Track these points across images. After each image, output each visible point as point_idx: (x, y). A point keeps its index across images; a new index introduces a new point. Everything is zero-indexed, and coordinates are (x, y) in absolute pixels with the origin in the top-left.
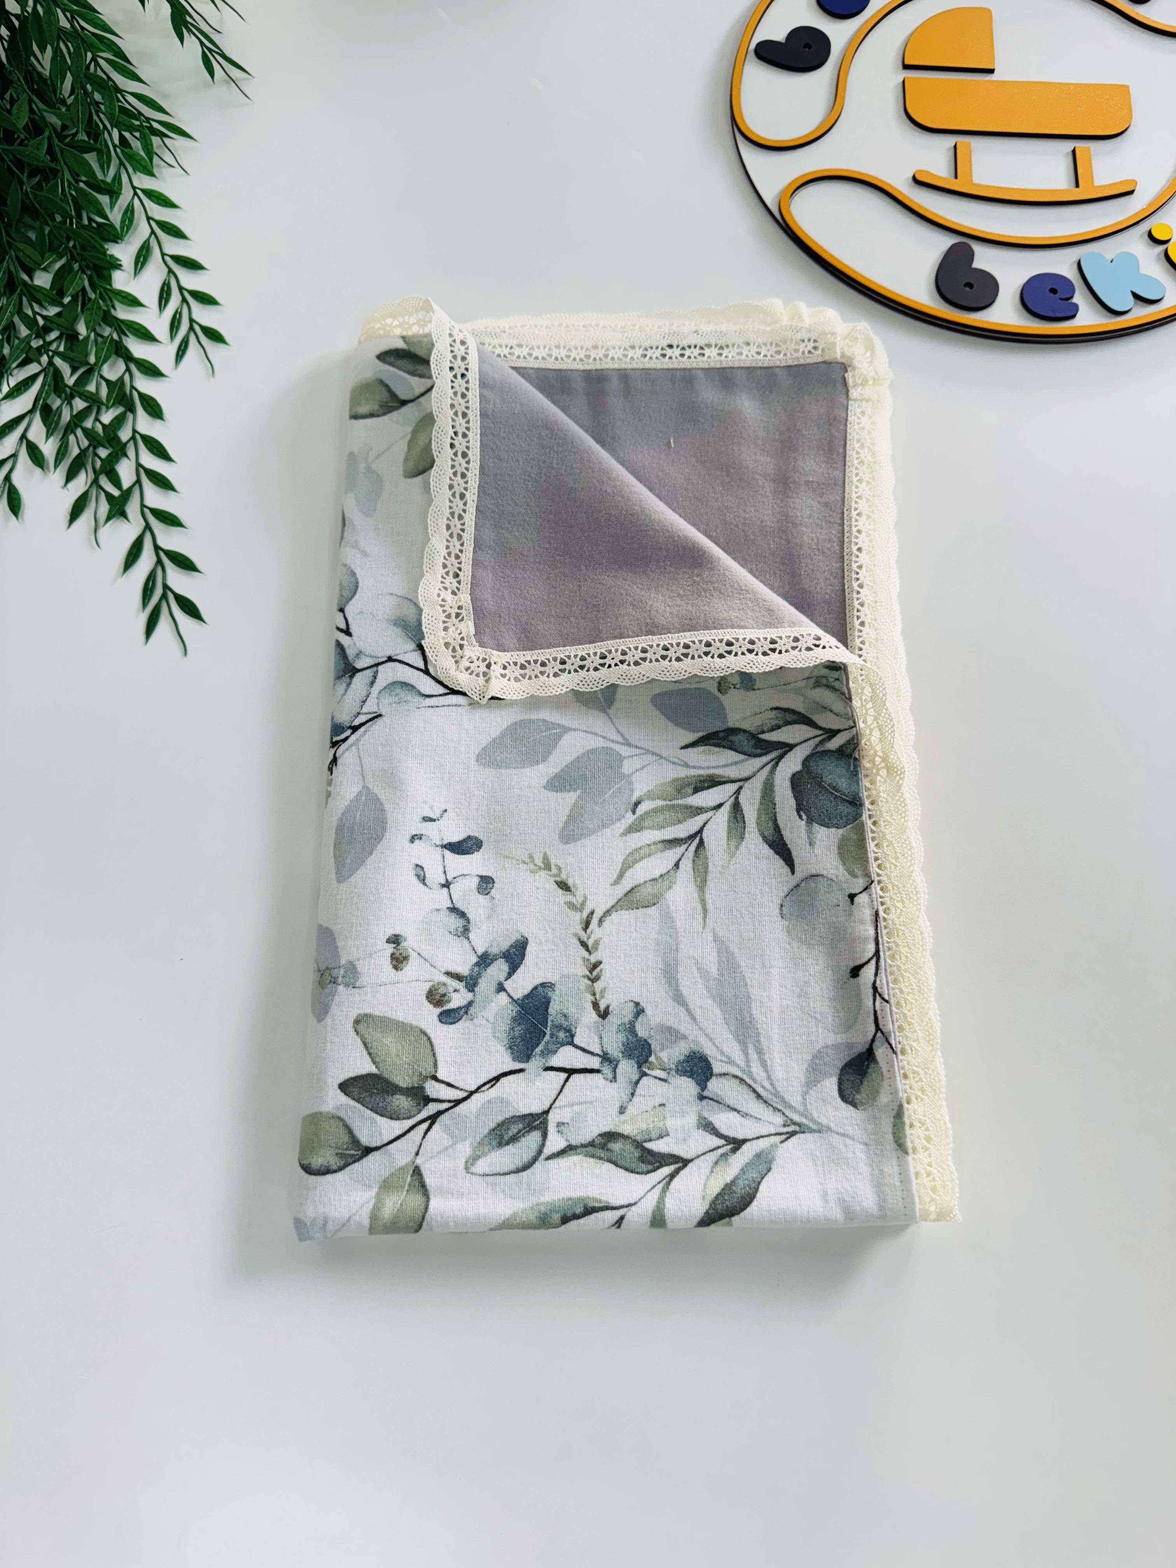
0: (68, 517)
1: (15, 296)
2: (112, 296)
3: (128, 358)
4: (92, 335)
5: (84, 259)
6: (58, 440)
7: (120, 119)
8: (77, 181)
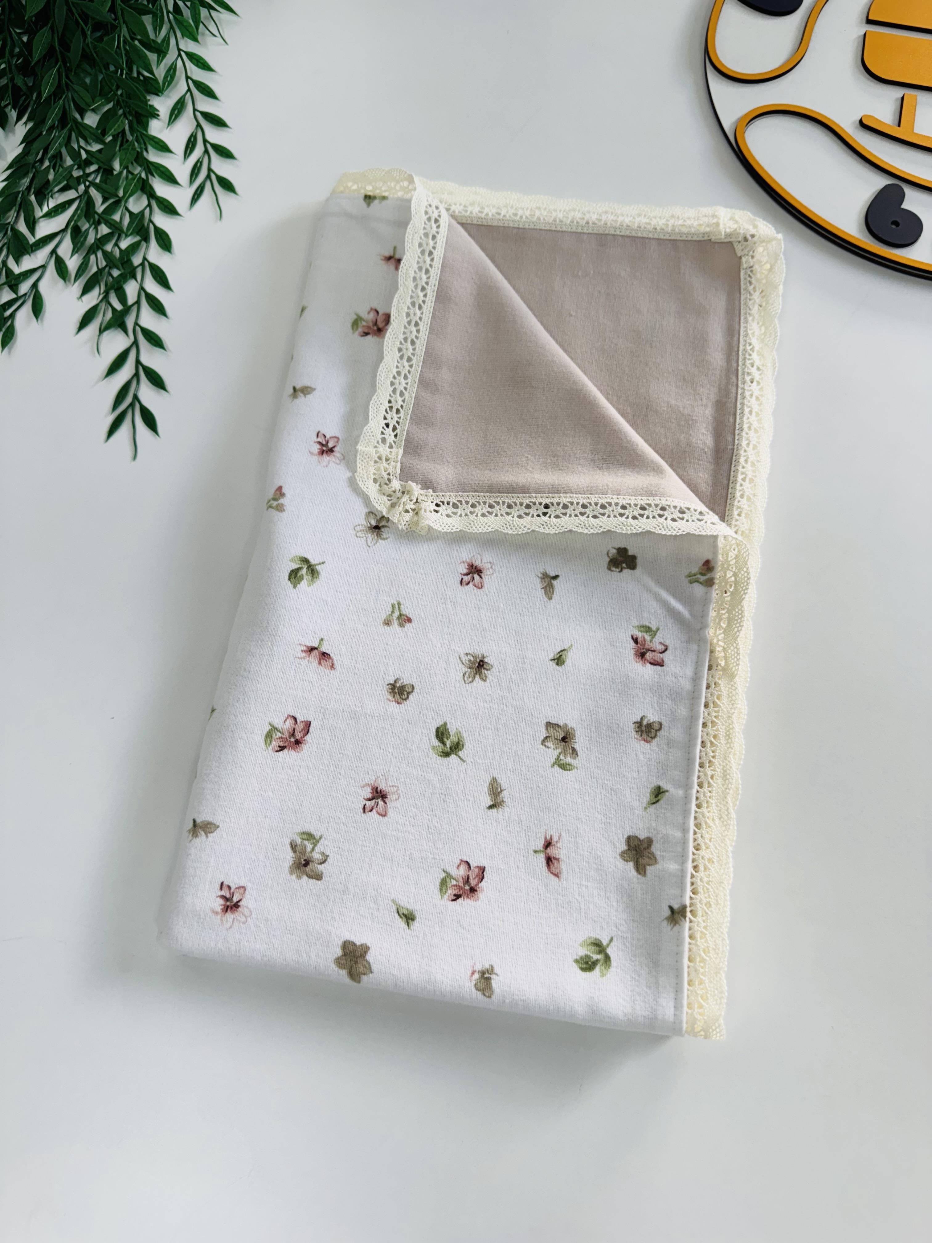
0: (78, 325)
1: (66, 130)
2: (146, 140)
3: (151, 194)
4: (125, 172)
5: (128, 106)
6: (82, 257)
8: (133, 39)
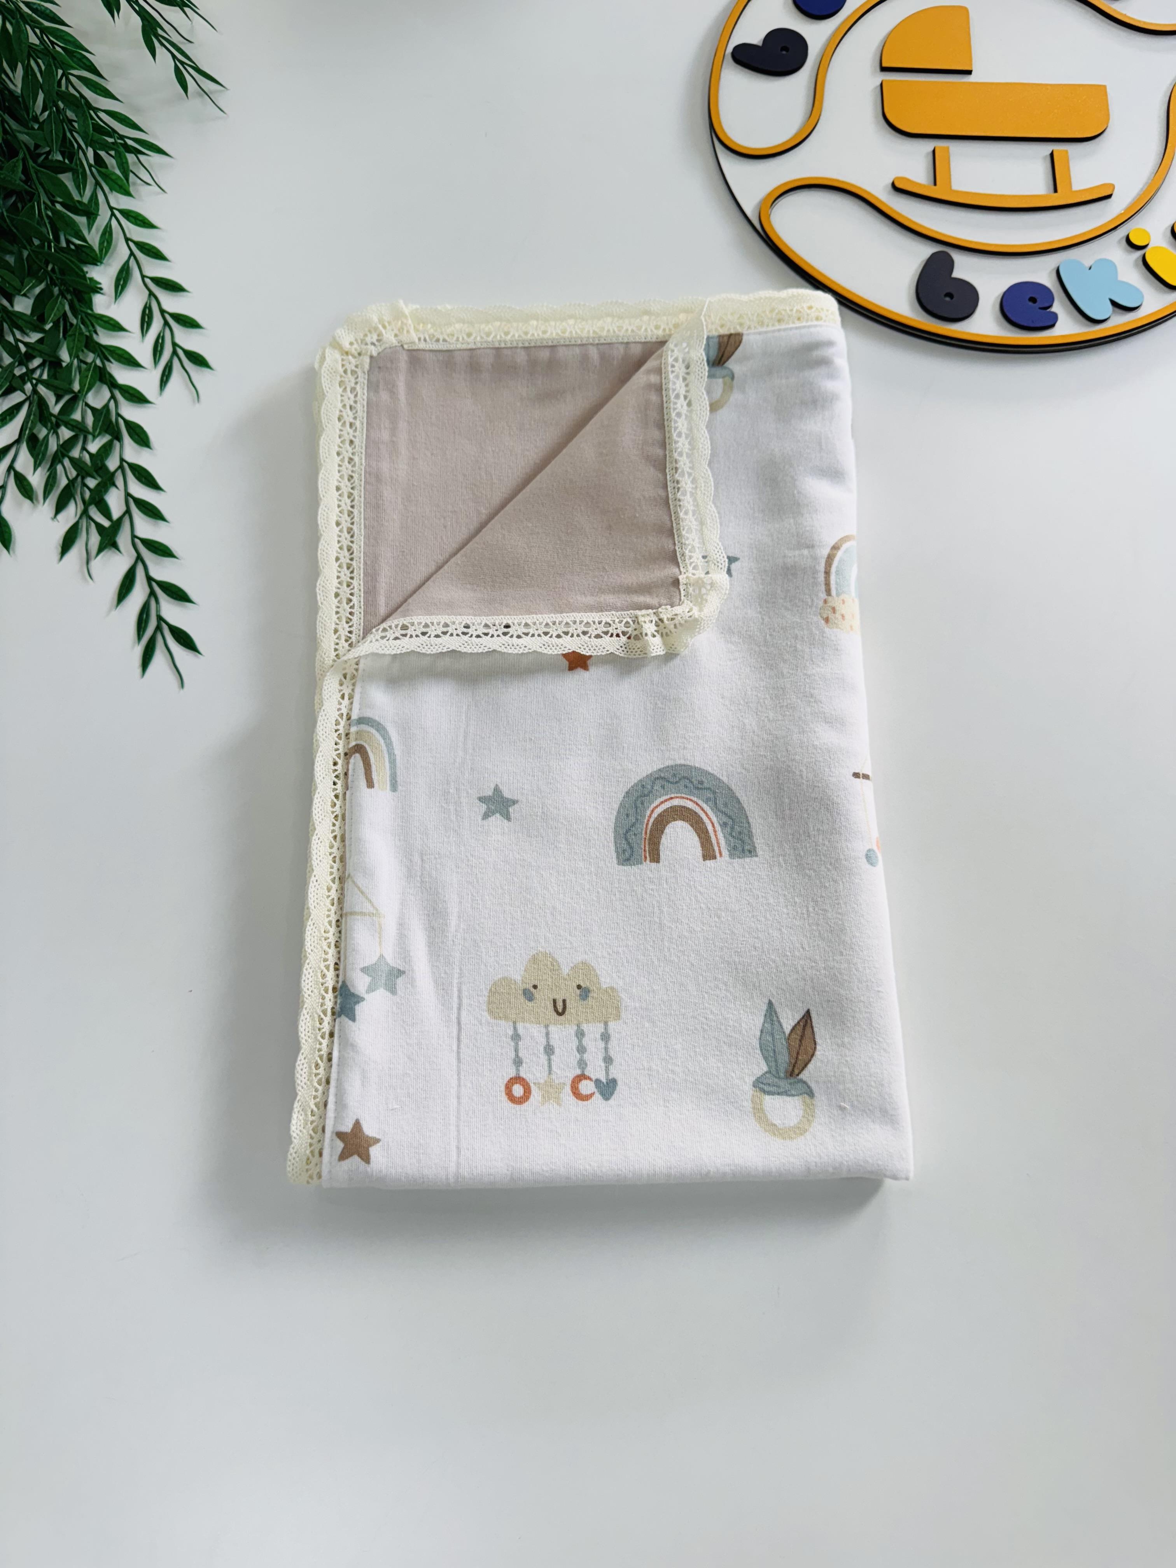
0: (60, 549)
2: (93, 321)
3: (113, 384)
4: (76, 361)
5: (63, 283)
6: (46, 470)
7: (95, 138)
8: (53, 202)
